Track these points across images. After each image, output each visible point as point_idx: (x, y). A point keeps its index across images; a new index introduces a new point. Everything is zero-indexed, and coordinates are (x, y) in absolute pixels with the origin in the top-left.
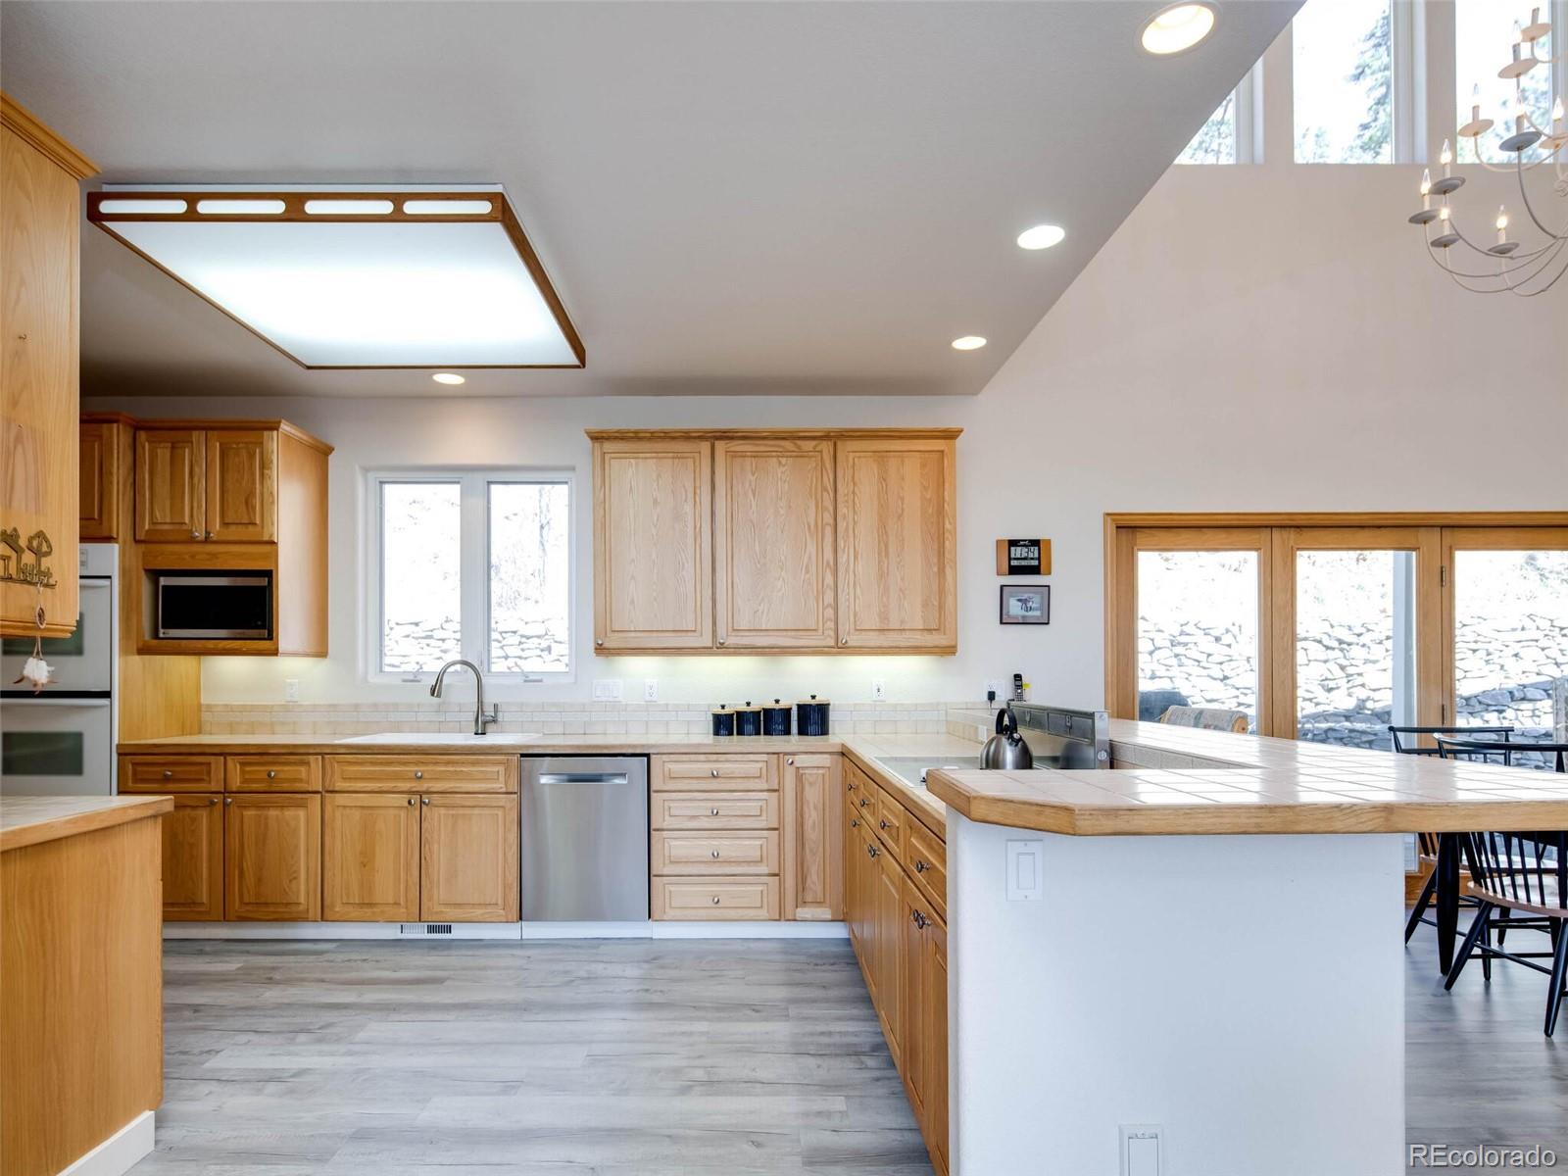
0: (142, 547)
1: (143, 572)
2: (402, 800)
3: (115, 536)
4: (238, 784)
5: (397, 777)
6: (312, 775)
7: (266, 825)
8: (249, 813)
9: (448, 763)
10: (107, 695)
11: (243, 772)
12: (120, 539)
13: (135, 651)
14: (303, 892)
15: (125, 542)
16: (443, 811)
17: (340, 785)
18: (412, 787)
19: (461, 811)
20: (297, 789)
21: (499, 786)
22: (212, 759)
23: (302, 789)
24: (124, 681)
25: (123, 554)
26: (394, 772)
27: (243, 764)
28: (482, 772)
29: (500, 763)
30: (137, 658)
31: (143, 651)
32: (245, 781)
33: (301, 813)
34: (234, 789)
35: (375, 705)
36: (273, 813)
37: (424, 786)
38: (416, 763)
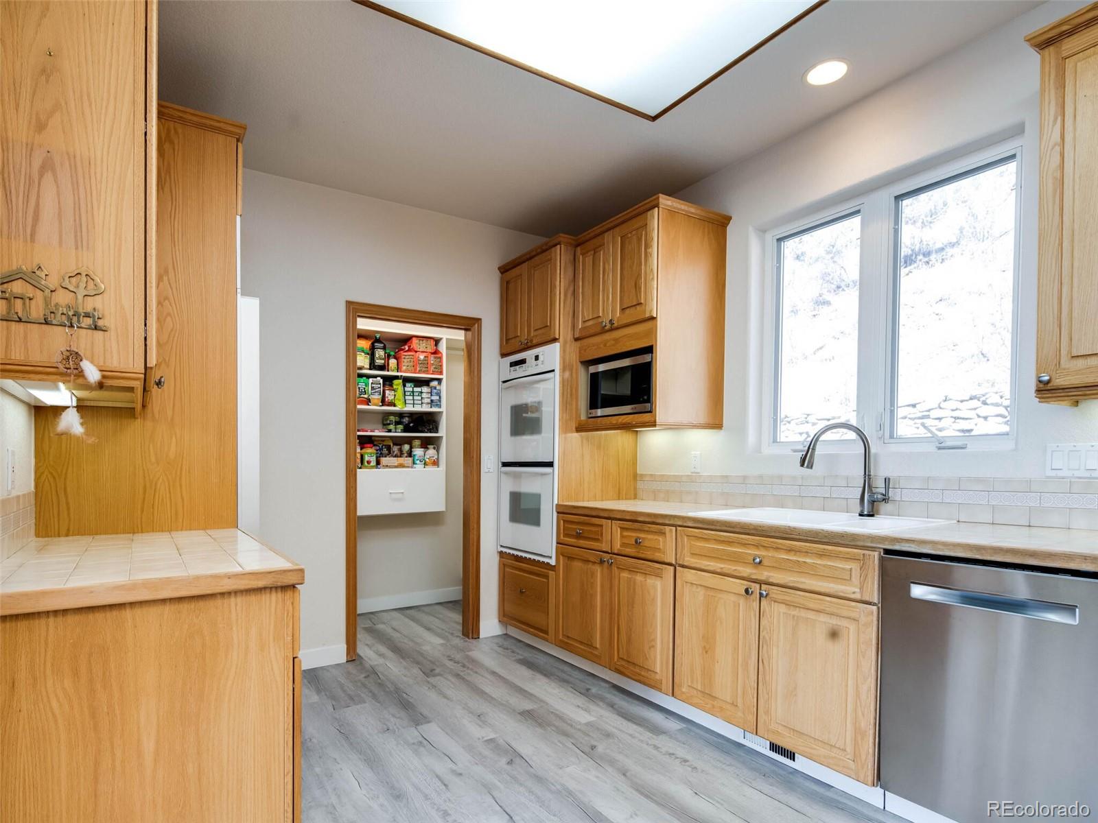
0: (578, 344)
1: (579, 364)
2: (740, 586)
3: (557, 337)
4: (619, 546)
5: (737, 559)
6: (667, 545)
7: (634, 589)
8: (625, 575)
9: (790, 550)
10: (550, 464)
11: (622, 536)
12: (561, 339)
13: (574, 429)
14: (659, 663)
15: (565, 342)
16: (783, 608)
17: (689, 560)
18: (751, 574)
19: (803, 613)
20: (656, 559)
21: (852, 590)
22: (604, 522)
23: (660, 560)
24: (564, 454)
25: (563, 350)
26: (735, 553)
27: (622, 529)
28: (830, 567)
29: (854, 559)
30: (576, 435)
31: (580, 428)
32: (623, 545)
33: (658, 583)
34: (616, 552)
35: (761, 477)
36: (639, 578)
37: (764, 574)
38: (757, 546)
